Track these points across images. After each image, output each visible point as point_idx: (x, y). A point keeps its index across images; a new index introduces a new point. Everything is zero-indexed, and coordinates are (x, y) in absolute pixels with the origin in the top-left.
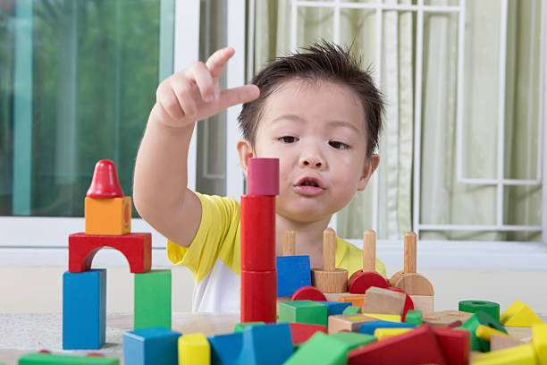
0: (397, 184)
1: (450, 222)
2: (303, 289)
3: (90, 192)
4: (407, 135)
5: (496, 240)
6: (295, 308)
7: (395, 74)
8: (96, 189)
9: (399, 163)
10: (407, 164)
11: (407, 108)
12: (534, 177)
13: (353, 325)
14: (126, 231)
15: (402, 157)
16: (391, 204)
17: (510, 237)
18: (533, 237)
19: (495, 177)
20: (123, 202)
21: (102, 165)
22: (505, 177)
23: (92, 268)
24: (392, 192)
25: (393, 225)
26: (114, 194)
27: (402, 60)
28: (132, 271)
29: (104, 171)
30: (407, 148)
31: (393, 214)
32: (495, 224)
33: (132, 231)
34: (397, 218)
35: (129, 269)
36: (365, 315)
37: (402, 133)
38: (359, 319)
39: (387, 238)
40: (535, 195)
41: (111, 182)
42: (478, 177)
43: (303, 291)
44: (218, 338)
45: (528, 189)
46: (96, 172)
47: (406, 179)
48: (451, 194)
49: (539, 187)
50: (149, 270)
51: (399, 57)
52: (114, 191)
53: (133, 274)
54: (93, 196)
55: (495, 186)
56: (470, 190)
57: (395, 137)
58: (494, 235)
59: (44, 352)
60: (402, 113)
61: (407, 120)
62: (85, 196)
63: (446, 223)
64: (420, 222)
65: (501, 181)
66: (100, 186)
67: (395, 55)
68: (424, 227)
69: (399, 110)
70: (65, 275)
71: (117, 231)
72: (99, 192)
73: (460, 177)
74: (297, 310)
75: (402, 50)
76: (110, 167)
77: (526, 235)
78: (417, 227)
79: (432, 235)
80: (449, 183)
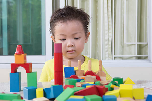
0: (108, 44)
1: (123, 55)
2: (72, 75)
3: (16, 53)
4: (110, 31)
5: (135, 59)
6: (68, 81)
7: (107, 14)
8: (17, 52)
9: (108, 39)
10: (110, 39)
11: (110, 23)
12: (146, 42)
13: (81, 85)
14: (25, 62)
15: (109, 37)
16: (106, 50)
17: (139, 58)
18: (146, 58)
19: (135, 42)
20: (24, 55)
21: (19, 46)
22: (138, 42)
23: (17, 71)
24: (107, 47)
25: (107, 56)
26: (22, 53)
27: (109, 10)
28: (27, 72)
29: (19, 48)
30: (110, 34)
31: (107, 53)
32: (135, 55)
33: (27, 62)
34: (108, 54)
35: (26, 72)
36: (85, 82)
37: (109, 30)
38: (83, 83)
39: (105, 59)
40: (146, 47)
41: (21, 50)
42: (130, 42)
43: (72, 76)
44: (46, 89)
45: (144, 45)
46: (17, 48)
47: (110, 43)
48: (123, 47)
49: (147, 45)
50: (31, 72)
51: (108, 9)
52: (22, 52)
53: (27, 73)
54: (16, 54)
55: (135, 44)
56: (128, 45)
57: (107, 31)
58: (135, 58)
59: (3, 93)
60: (109, 25)
61: (110, 27)
62: (14, 54)
63: (122, 55)
64: (114, 55)
65: (136, 43)
66: (18, 52)
67: (107, 9)
68: (115, 56)
69: (108, 24)
70: (10, 74)
71: (22, 62)
72: (18, 53)
73: (125, 42)
74: (69, 81)
75: (109, 8)
76: (21, 46)
77: (144, 58)
78: (113, 56)
79: (118, 58)
80: (122, 44)
